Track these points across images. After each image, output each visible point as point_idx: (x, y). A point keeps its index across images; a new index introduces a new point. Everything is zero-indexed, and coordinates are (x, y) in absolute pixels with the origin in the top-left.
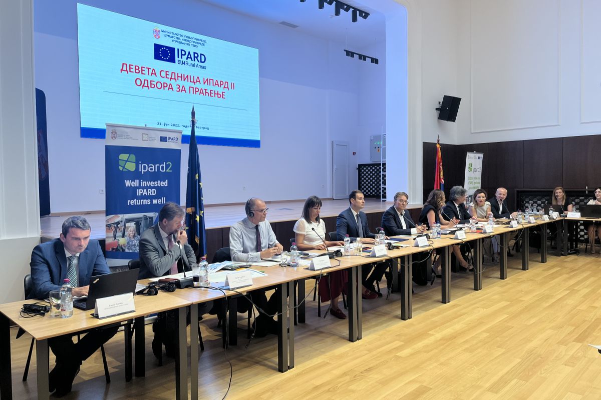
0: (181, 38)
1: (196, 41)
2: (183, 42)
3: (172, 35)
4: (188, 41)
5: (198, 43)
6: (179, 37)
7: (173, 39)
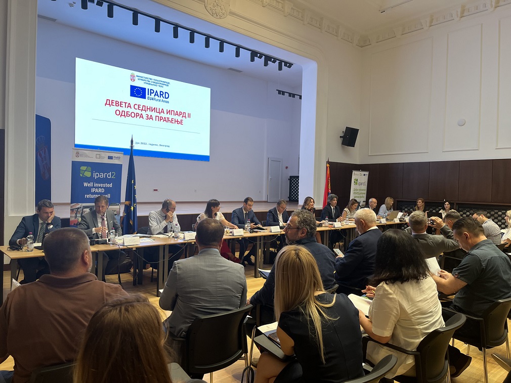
0: (151, 81)
1: (162, 83)
2: (152, 84)
3: (144, 79)
4: (156, 83)
5: (163, 84)
6: (149, 80)
7: (145, 81)
